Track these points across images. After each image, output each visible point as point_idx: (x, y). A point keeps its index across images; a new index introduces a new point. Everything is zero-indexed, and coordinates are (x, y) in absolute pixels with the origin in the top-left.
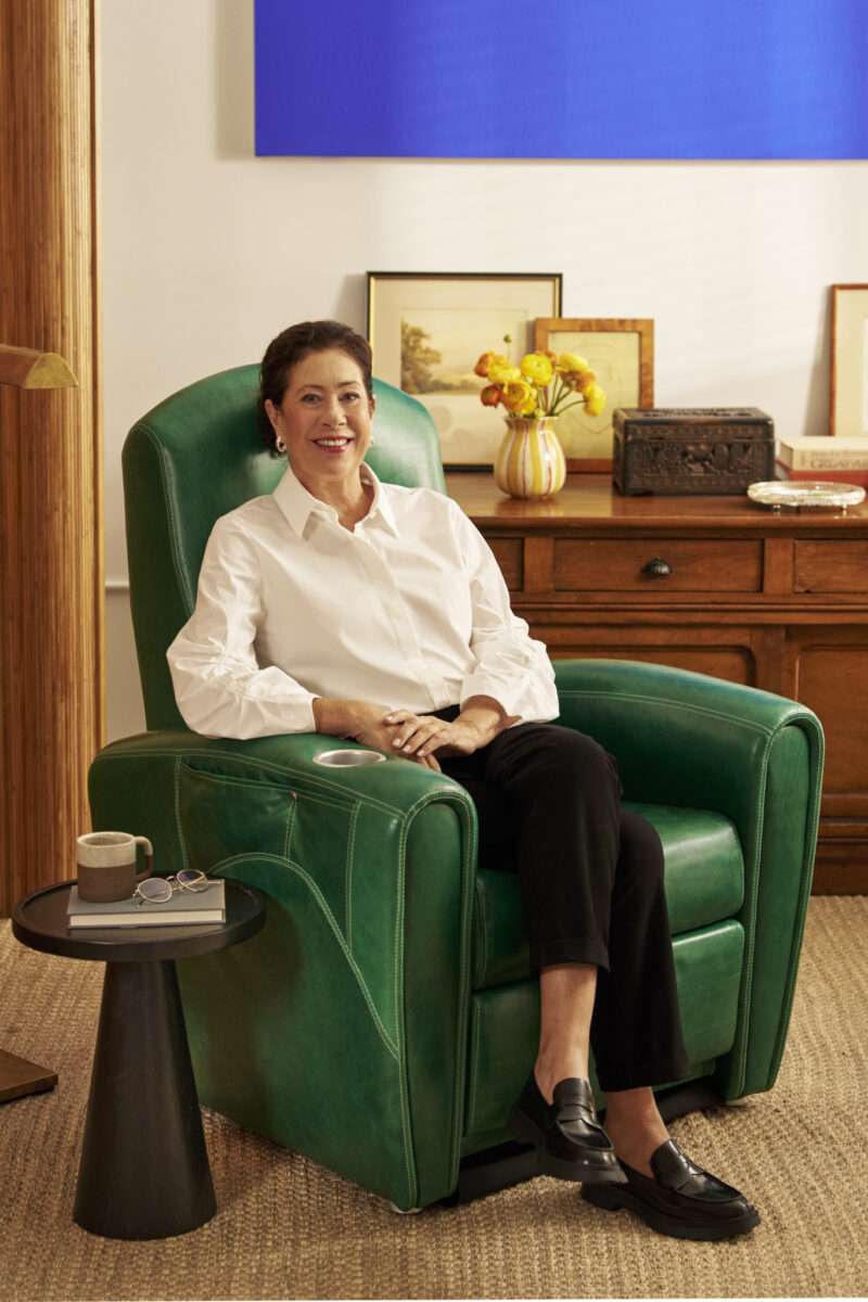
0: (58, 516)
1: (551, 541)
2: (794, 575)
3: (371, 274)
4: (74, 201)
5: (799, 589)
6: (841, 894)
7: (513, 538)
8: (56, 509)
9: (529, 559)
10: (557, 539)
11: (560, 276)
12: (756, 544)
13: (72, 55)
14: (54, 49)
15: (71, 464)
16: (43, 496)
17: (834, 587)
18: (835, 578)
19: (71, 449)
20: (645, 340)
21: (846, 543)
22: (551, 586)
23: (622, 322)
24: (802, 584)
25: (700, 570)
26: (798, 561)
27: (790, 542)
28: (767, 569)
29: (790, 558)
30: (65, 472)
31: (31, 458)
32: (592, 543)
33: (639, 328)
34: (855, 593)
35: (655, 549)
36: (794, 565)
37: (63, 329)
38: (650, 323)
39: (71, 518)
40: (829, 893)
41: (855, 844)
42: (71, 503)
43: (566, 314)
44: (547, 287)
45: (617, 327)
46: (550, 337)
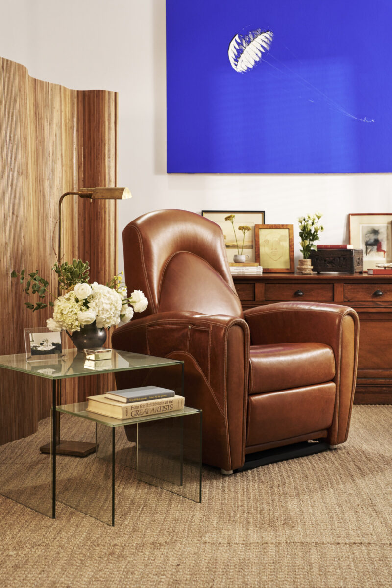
0: (103, 273)
1: (264, 284)
2: (344, 295)
3: (203, 211)
4: (109, 171)
5: (346, 300)
6: (363, 404)
7: (251, 283)
8: (102, 270)
9: (256, 290)
10: (266, 284)
11: (264, 212)
12: (331, 285)
13: (109, 124)
14: (104, 122)
15: (107, 256)
16: (98, 265)
17: (357, 299)
18: (357, 296)
19: (107, 251)
20: (290, 231)
21: (360, 285)
22: (264, 299)
23: (283, 225)
24: (347, 298)
25: (313, 294)
26: (346, 290)
27: (343, 285)
28: (335, 294)
29: (343, 290)
30: (105, 258)
31: (94, 254)
32: (277, 285)
33: (288, 227)
34: (364, 301)
35: (298, 287)
36: (344, 293)
37: (105, 212)
38: (292, 226)
39: (107, 273)
40: (359, 404)
41: (367, 387)
42: (107, 268)
43: (266, 223)
44: (260, 215)
45: (281, 227)
46: (260, 230)
